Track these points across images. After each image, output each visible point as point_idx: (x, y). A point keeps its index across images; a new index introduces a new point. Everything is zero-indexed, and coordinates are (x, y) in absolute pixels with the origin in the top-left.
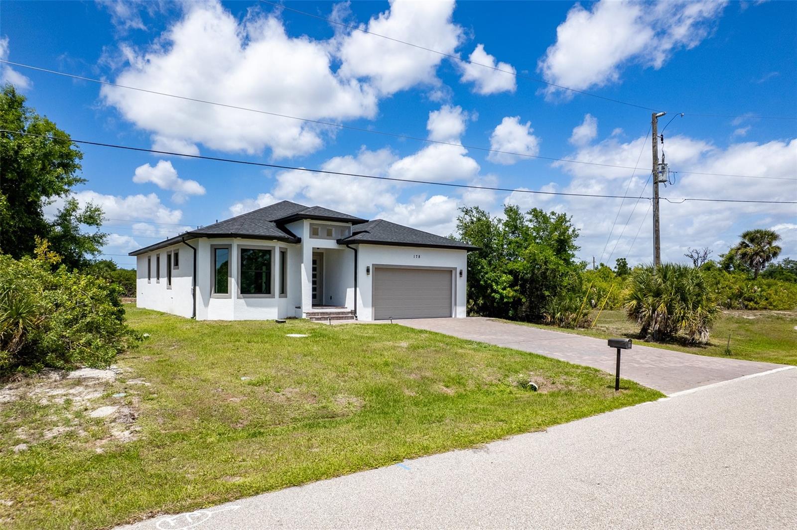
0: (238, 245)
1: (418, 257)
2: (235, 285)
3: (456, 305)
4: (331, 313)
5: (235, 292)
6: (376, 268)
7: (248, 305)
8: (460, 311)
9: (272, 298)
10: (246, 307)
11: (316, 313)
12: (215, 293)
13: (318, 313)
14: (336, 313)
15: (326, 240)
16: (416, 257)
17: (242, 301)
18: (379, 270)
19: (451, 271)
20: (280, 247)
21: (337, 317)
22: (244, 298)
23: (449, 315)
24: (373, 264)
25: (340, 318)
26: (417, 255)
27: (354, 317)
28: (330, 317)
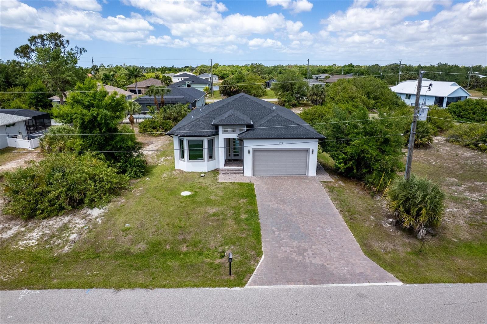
0: (186, 139)
2: (186, 155)
3: (308, 169)
5: (186, 159)
7: (192, 165)
11: (225, 170)
12: (181, 158)
14: (235, 170)
15: (231, 134)
17: (190, 163)
18: (255, 151)
20: (207, 139)
21: (234, 173)
24: (252, 149)
25: (236, 173)
26: (281, 143)
27: (243, 174)
28: (230, 173)
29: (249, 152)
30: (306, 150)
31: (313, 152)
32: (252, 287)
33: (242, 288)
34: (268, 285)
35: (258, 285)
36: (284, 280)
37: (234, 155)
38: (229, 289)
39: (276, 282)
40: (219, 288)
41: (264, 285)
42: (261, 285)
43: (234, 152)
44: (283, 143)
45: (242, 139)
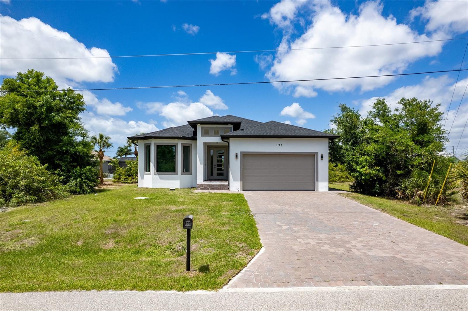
0: (154, 143)
1: (280, 145)
2: (153, 167)
3: (317, 180)
4: (214, 185)
5: (152, 171)
6: (243, 155)
7: (161, 178)
8: (323, 186)
9: (176, 175)
10: (159, 180)
11: (204, 185)
12: (147, 172)
13: (205, 185)
14: (218, 185)
15: (213, 137)
16: (278, 145)
17: (157, 176)
18: (245, 155)
19: (315, 155)
20: (181, 143)
21: (216, 188)
22: (158, 174)
23: (313, 189)
24: (241, 152)
25: (218, 188)
26: (279, 144)
27: (229, 188)
28: (211, 188)
29: (237, 156)
30: (313, 156)
31: (322, 157)
32: (238, 290)
33: (213, 292)
34: (279, 286)
35: (254, 286)
36: (317, 279)
37: (217, 173)
38: (180, 292)
39: (300, 282)
40: (153, 292)
41: (270, 285)
42: (263, 286)
43: (218, 170)
44: (282, 145)
45: (228, 137)
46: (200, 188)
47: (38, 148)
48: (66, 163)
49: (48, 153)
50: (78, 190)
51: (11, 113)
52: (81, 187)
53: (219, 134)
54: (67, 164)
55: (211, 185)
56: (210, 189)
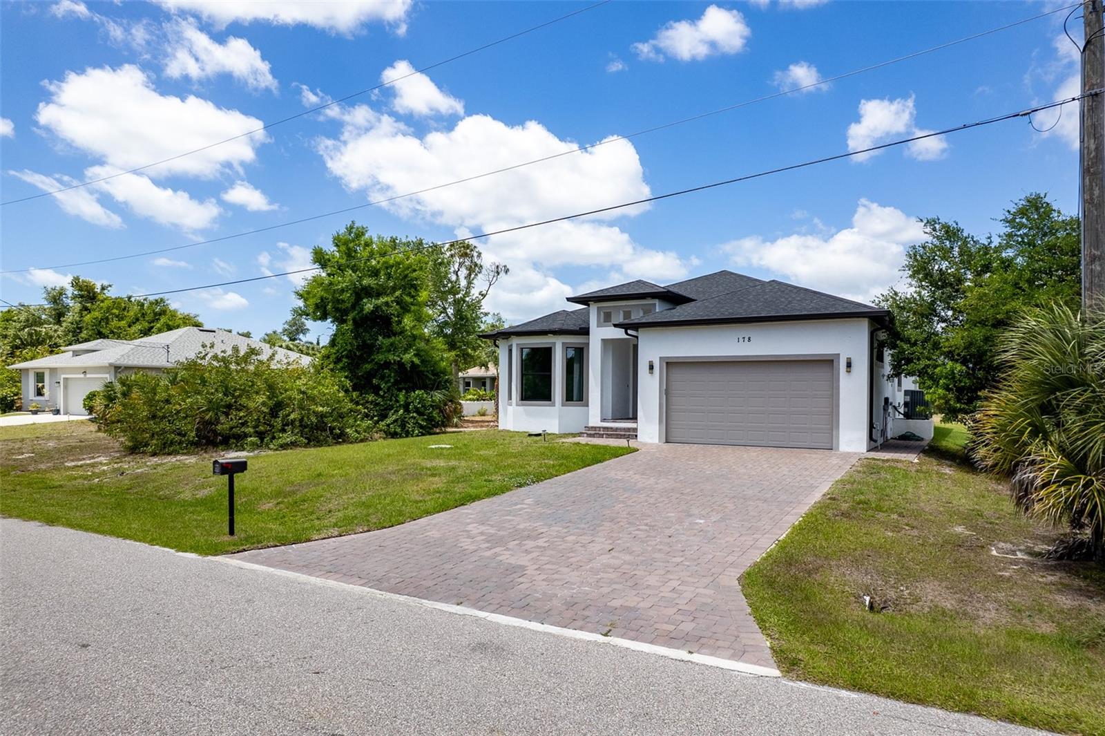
1: (746, 339)
2: (514, 390)
3: (838, 426)
4: (617, 429)
5: (514, 399)
6: (666, 363)
7: (525, 413)
8: (851, 438)
9: (551, 406)
16: (741, 340)
18: (671, 365)
19: (832, 360)
22: (522, 405)
23: (828, 446)
24: (660, 358)
25: (621, 435)
26: (744, 338)
27: (636, 436)
28: (607, 434)
29: (651, 367)
30: (828, 362)
31: (849, 365)
44: (749, 339)
45: (636, 326)
46: (586, 433)
47: (353, 359)
48: (390, 384)
49: (366, 368)
50: (399, 430)
51: (316, 304)
52: (403, 426)
53: (610, 321)
54: (391, 386)
55: (612, 428)
56: (604, 436)
